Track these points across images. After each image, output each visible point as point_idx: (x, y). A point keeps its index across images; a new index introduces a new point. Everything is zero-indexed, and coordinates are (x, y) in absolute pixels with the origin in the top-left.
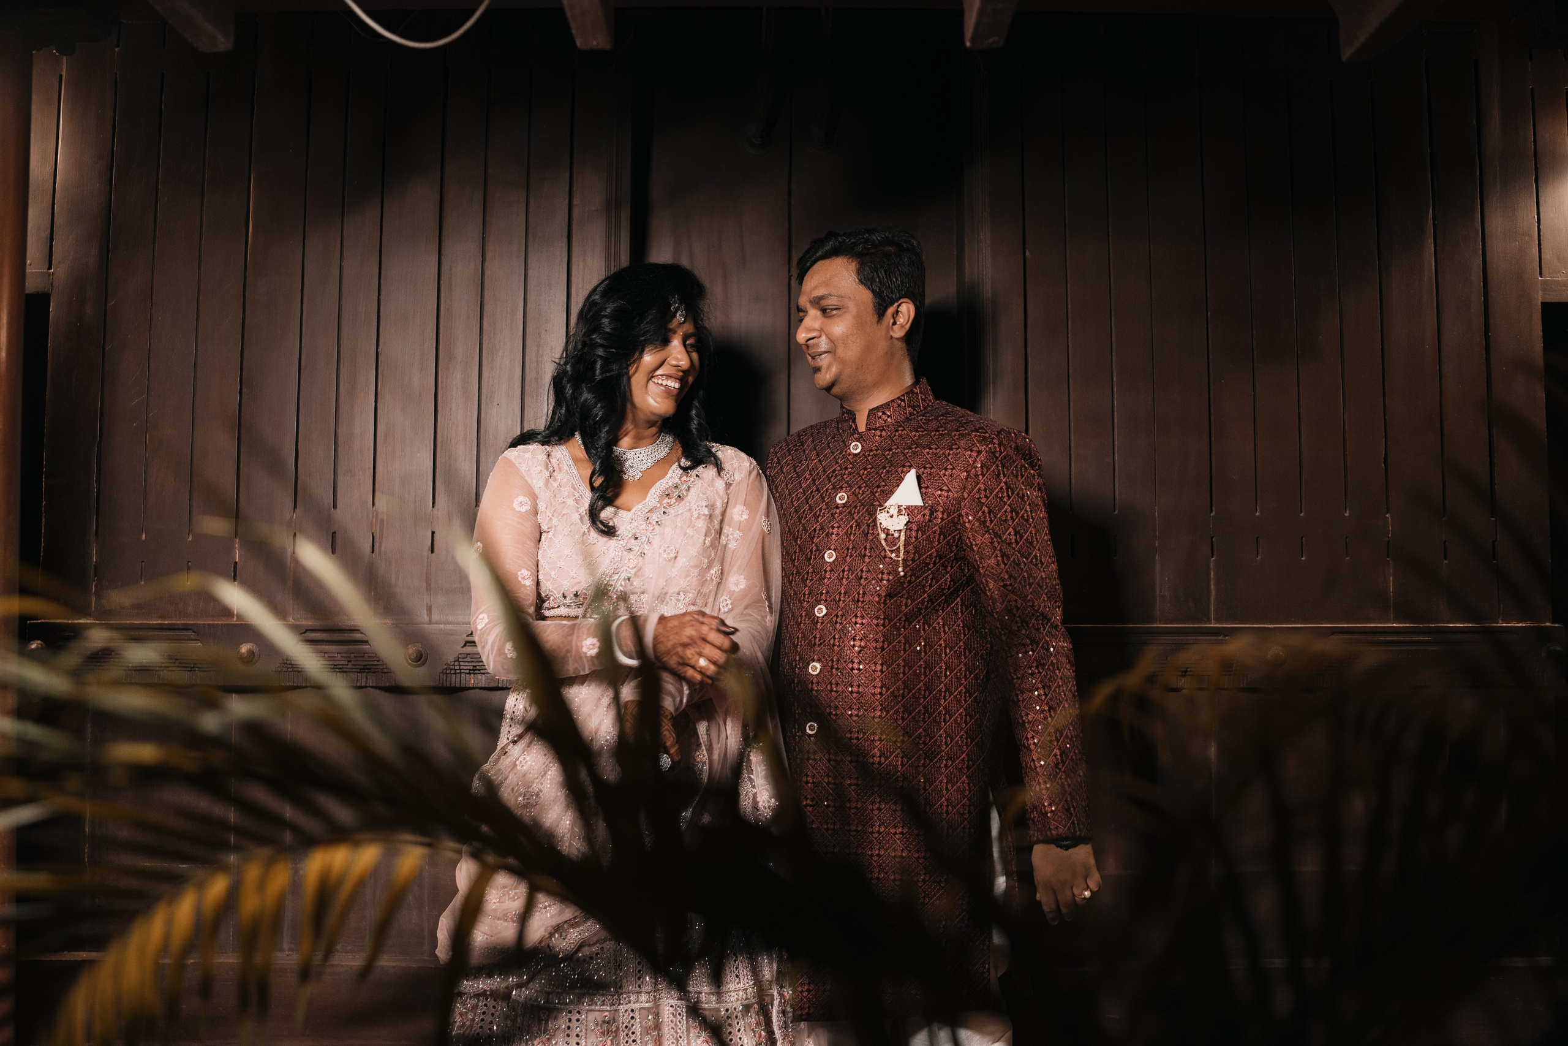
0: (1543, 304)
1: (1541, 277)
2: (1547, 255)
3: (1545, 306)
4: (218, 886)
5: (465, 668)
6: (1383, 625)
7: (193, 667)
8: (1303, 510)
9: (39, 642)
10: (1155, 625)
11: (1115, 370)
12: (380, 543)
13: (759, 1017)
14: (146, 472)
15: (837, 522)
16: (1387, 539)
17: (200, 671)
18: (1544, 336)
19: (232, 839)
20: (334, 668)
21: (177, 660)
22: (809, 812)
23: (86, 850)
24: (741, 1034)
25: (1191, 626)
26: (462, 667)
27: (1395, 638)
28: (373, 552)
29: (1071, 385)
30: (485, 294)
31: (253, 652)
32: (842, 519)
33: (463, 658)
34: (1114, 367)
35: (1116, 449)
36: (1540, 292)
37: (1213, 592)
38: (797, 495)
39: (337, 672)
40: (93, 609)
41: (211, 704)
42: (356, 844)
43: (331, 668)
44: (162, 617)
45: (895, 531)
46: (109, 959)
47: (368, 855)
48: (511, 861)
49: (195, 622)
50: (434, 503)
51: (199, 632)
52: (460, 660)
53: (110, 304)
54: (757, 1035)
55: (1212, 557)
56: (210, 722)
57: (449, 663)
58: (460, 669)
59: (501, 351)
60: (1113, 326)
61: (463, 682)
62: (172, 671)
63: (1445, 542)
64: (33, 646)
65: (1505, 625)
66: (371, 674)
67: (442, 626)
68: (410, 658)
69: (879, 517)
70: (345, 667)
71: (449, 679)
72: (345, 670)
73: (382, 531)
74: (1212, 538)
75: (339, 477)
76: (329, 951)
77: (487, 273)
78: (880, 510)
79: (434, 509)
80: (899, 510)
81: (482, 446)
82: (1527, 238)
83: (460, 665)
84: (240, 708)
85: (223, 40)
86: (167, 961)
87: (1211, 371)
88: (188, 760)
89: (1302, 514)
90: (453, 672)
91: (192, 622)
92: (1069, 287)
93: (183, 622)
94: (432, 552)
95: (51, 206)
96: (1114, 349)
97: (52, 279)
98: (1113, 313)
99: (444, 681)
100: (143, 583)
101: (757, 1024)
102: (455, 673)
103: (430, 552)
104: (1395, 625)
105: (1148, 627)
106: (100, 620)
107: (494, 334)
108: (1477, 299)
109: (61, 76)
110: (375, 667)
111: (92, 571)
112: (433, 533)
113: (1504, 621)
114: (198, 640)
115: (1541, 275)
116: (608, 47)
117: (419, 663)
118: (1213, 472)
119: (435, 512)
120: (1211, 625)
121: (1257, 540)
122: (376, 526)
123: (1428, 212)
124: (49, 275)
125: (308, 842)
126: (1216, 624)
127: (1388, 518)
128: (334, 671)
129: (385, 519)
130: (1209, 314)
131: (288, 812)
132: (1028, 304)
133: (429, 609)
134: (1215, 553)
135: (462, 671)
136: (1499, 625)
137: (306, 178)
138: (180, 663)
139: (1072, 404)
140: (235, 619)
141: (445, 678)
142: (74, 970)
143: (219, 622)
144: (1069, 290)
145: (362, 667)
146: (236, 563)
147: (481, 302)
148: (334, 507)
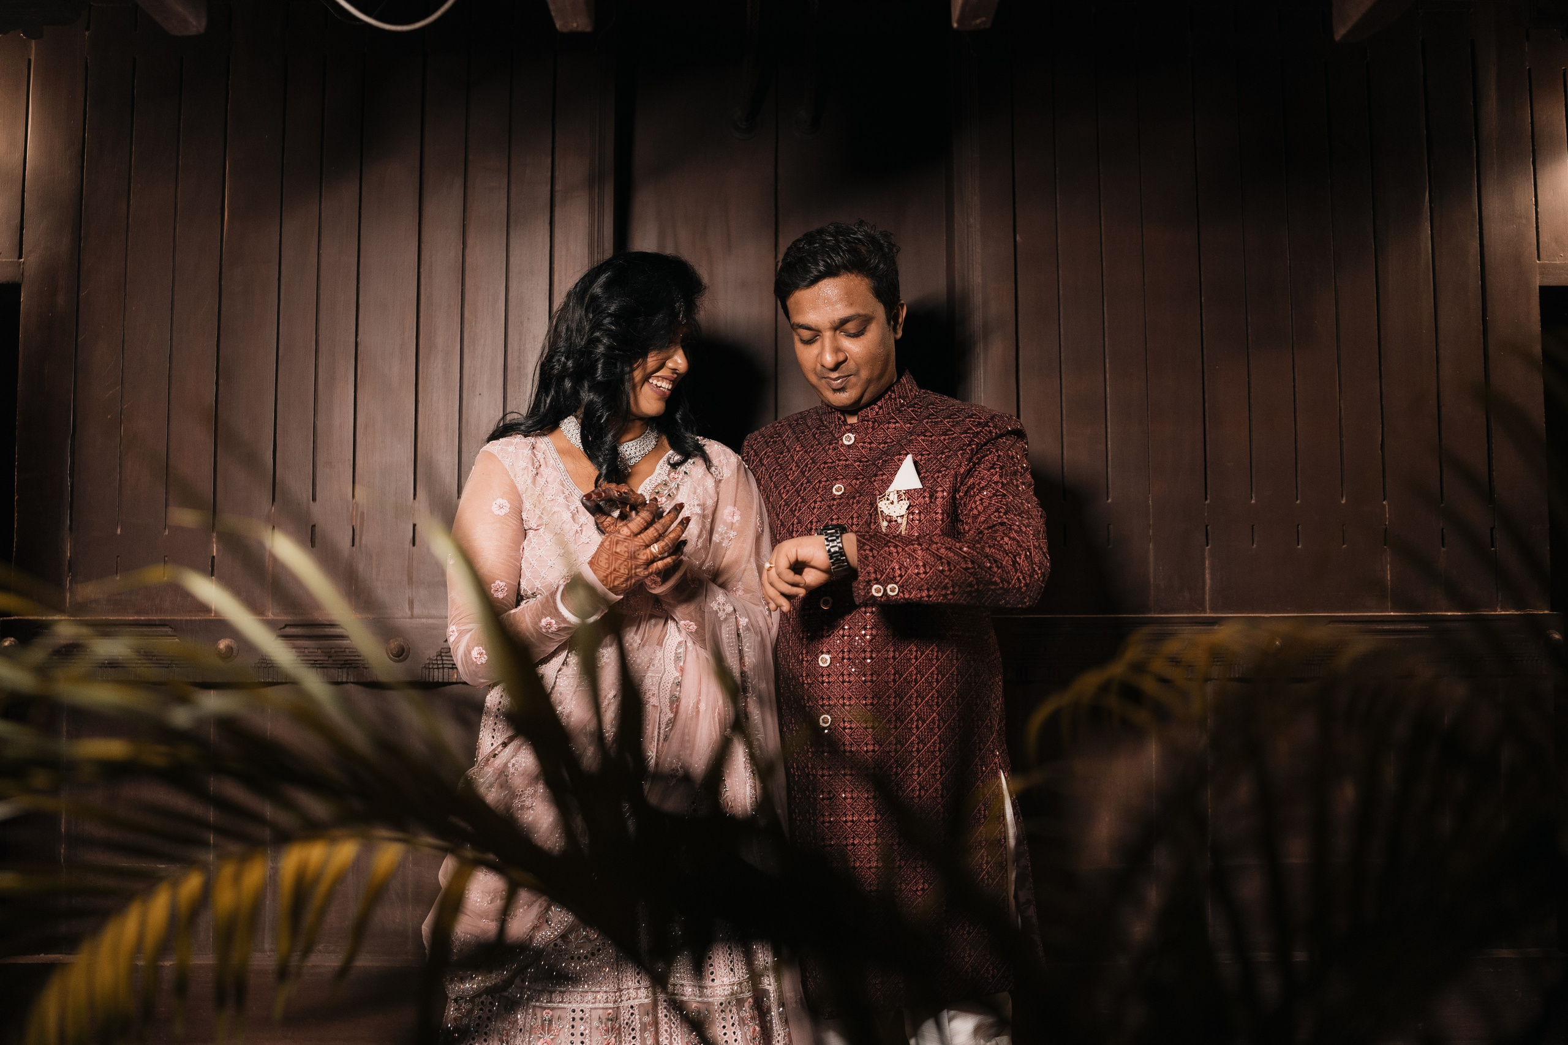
0: (1541, 288)
1: (1539, 260)
2: (1545, 238)
3: (1543, 289)
4: (193, 883)
5: (447, 662)
6: (1380, 614)
7: (171, 664)
8: (1299, 497)
9: (12, 639)
10: (1149, 615)
11: (1107, 357)
12: (361, 538)
13: (753, 1012)
14: (120, 466)
15: (836, 514)
16: (1384, 527)
17: (178, 667)
18: (1542, 320)
19: (212, 838)
20: (314, 664)
21: (154, 656)
22: (827, 805)
23: (62, 851)
24: (736, 1028)
25: (1186, 615)
26: (444, 662)
27: (1392, 627)
28: (353, 545)
29: (1063, 371)
30: (466, 282)
31: (232, 648)
32: (840, 510)
33: (446, 653)
34: (1106, 353)
35: (1109, 436)
36: (1538, 275)
37: (1208, 581)
38: (785, 487)
39: (317, 667)
40: (68, 605)
41: (184, 700)
42: (333, 841)
43: (312, 664)
44: (138, 613)
45: (897, 517)
46: (79, 960)
47: (346, 851)
48: (491, 857)
49: (172, 618)
50: (415, 495)
51: (175, 628)
52: (443, 654)
53: (83, 294)
54: (751, 1030)
55: (1207, 546)
56: (181, 717)
57: (431, 657)
58: (443, 664)
59: (483, 340)
60: (1105, 311)
61: (446, 677)
62: (148, 667)
63: (1443, 529)
64: (6, 644)
65: (1503, 613)
66: (352, 669)
67: (424, 621)
68: (392, 653)
69: (879, 505)
70: (326, 662)
71: (431, 674)
72: (325, 665)
73: (362, 524)
74: (1207, 526)
75: (318, 469)
76: (308, 950)
77: (468, 260)
78: (880, 498)
79: (416, 501)
80: (898, 496)
81: (463, 436)
82: (1524, 221)
83: (442, 660)
84: (213, 702)
85: (194, 23)
86: (141, 963)
87: (1205, 357)
88: (156, 755)
89: (1298, 502)
90: (436, 666)
91: (169, 618)
92: (1060, 272)
93: (159, 618)
94: (414, 545)
95: (20, 193)
96: (1106, 335)
97: (23, 268)
98: (1105, 298)
99: (427, 676)
100: (118, 578)
101: (751, 1018)
102: (438, 668)
103: (411, 545)
104: (1392, 614)
105: (1143, 617)
106: (75, 617)
107: (476, 323)
108: (1474, 283)
109: (30, 61)
110: (356, 662)
111: (66, 568)
112: (414, 525)
113: (1503, 609)
114: (175, 636)
115: (1539, 258)
116: (589, 29)
117: (401, 658)
118: (1208, 460)
119: (417, 504)
120: (1205, 615)
121: (1253, 529)
122: (356, 520)
123: (1425, 195)
124: (20, 265)
125: (283, 839)
126: (1212, 613)
127: (1384, 506)
128: (313, 667)
129: (365, 512)
130: (1203, 298)
131: (269, 811)
132: (1019, 289)
133: (411, 603)
134: (1210, 542)
135: (445, 666)
136: (1497, 613)
137: (283, 164)
138: (157, 660)
139: (1064, 391)
140: (213, 615)
141: (427, 673)
142: (46, 971)
143: (197, 618)
144: (1060, 275)
145: (343, 662)
146: (214, 557)
147: (462, 289)
148: (313, 500)
